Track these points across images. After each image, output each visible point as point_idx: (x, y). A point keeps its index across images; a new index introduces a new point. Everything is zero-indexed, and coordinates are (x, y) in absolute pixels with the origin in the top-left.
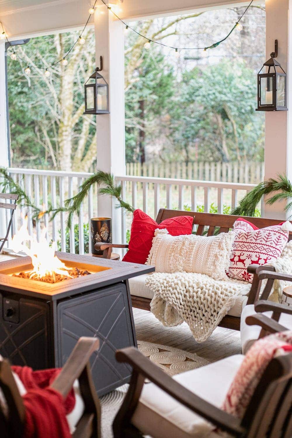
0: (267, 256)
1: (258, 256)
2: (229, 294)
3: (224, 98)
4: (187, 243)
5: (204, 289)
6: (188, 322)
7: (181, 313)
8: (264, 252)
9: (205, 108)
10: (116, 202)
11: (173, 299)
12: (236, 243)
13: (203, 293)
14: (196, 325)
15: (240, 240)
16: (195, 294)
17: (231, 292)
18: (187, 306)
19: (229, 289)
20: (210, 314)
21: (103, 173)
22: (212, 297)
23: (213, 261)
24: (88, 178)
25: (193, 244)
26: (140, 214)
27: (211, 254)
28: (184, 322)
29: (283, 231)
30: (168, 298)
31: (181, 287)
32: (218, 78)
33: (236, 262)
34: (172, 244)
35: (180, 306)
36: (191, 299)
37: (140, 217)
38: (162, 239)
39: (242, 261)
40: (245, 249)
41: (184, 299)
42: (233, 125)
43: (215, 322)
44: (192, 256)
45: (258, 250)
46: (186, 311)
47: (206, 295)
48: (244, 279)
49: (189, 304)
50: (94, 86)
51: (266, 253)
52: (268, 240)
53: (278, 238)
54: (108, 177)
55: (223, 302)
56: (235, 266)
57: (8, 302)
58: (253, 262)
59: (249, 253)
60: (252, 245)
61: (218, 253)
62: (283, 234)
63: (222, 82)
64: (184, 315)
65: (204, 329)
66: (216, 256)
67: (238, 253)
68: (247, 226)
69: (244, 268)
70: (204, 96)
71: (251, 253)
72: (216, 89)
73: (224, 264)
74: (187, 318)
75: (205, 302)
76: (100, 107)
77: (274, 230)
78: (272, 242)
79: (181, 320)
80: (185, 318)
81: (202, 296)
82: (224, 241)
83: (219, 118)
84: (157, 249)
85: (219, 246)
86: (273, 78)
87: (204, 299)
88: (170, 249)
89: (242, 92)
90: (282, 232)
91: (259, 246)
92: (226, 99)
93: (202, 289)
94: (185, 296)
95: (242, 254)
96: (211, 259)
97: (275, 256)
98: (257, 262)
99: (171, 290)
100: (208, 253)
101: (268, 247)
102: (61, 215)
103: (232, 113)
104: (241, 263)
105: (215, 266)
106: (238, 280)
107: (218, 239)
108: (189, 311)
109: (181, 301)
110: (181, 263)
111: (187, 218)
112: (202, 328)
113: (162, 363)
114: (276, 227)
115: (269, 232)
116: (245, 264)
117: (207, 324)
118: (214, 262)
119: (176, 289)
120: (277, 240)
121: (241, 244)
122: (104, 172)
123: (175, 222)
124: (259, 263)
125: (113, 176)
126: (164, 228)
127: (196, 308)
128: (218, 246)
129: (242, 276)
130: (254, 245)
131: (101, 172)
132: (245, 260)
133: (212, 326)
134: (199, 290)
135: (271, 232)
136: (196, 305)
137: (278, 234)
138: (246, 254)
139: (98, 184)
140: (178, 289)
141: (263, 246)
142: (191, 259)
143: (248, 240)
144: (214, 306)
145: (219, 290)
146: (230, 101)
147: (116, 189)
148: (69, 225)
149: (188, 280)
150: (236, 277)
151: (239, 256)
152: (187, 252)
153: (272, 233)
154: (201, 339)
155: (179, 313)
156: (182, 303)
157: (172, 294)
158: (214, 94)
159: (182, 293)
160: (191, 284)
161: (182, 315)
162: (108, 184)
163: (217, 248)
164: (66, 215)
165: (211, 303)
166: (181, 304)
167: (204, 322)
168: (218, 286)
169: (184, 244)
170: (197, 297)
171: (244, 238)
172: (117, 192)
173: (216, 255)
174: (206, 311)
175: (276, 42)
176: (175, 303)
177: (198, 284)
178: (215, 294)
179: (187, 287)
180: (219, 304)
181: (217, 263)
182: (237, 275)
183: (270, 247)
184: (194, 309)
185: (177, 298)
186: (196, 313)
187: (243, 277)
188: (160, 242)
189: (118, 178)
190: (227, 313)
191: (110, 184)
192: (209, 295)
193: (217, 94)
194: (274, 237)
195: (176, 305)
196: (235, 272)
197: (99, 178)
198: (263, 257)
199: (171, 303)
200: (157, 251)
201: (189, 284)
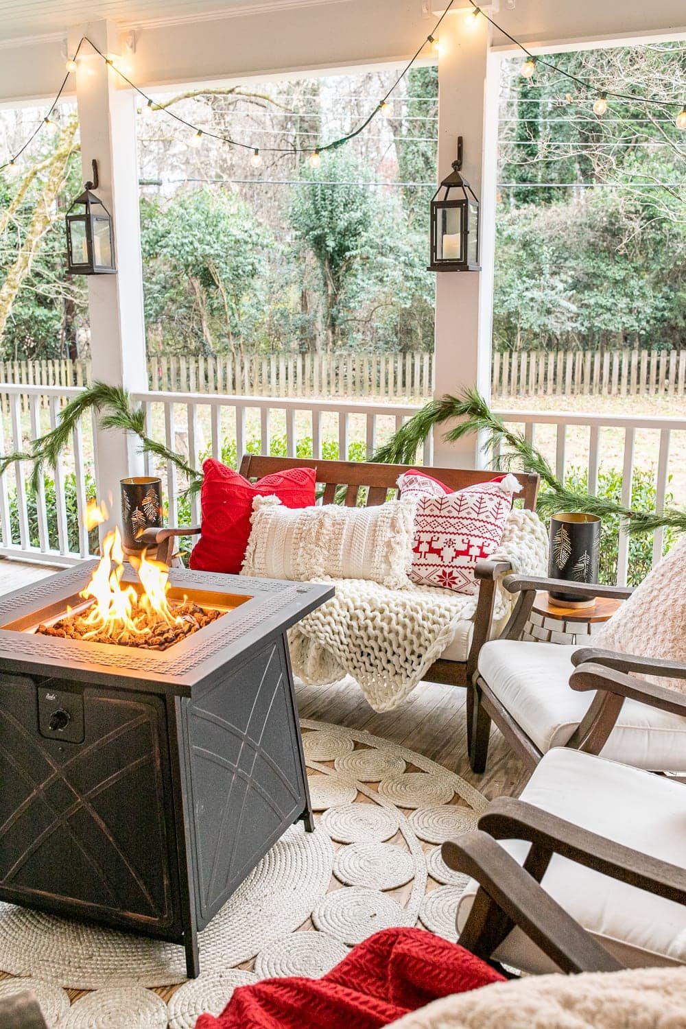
0: (482, 540)
1: (466, 541)
2: (441, 620)
3: (209, 250)
4: (328, 522)
5: (387, 612)
6: (357, 675)
7: (344, 660)
8: (476, 532)
9: (175, 268)
10: (136, 441)
11: (327, 635)
12: (420, 519)
13: (386, 620)
14: (374, 680)
15: (427, 512)
16: (369, 622)
17: (443, 616)
18: (354, 645)
19: (438, 611)
20: (402, 659)
21: (106, 388)
22: (404, 626)
23: (384, 554)
24: (74, 398)
25: (339, 524)
26: (218, 468)
27: (380, 542)
28: (348, 675)
29: (504, 493)
30: (317, 633)
31: (340, 612)
32: (198, 217)
33: (423, 554)
34: (297, 525)
35: (341, 647)
36: (362, 633)
37: (220, 475)
38: (272, 517)
39: (438, 552)
40: (439, 529)
41: (348, 632)
42: (222, 296)
43: (414, 673)
44: (342, 547)
45: (464, 531)
46: (353, 655)
47: (394, 622)
48: (441, 584)
49: (359, 642)
50: (87, 218)
51: (480, 535)
52: (481, 510)
53: (497, 506)
54: (118, 394)
55: (430, 636)
56: (422, 561)
57: (50, 697)
58: (459, 553)
59: (449, 536)
60: (453, 521)
61: (392, 540)
62: (506, 497)
63: (203, 224)
64: (350, 663)
65: (389, 686)
66: (389, 544)
67: (426, 537)
68: (431, 484)
69: (442, 564)
70: (175, 247)
71: (452, 537)
72: (194, 236)
73: (404, 558)
74: (355, 668)
75: (392, 636)
76: (98, 261)
77: (489, 492)
78: (488, 513)
79: (342, 672)
80: (351, 669)
81: (385, 625)
82: (400, 515)
83: (197, 283)
84: (266, 535)
85: (393, 526)
86: (462, 210)
87: (390, 632)
88: (294, 535)
89: (237, 241)
90: (502, 495)
91: (465, 522)
92: (212, 252)
93: (382, 611)
94: (349, 627)
95: (435, 539)
96: (381, 551)
97: (495, 539)
98: (466, 553)
99: (322, 617)
100: (373, 540)
101: (482, 524)
102: (17, 468)
103: (223, 275)
104: (435, 556)
105: (389, 564)
106: (429, 586)
107: (388, 511)
108: (358, 655)
109: (343, 637)
110: (321, 560)
111: (306, 471)
112: (385, 685)
113: (317, 760)
114: (492, 486)
115: (479, 495)
116: (442, 557)
117: (397, 677)
118: (386, 557)
119: (331, 614)
120: (496, 510)
121: (429, 519)
122: (109, 385)
123: (286, 481)
124: (470, 554)
125: (127, 394)
126: (270, 493)
127: (373, 649)
128: (391, 526)
129: (438, 579)
130: (457, 520)
131: (101, 384)
132: (442, 549)
133: (409, 682)
134: (377, 613)
135: (484, 496)
136: (372, 643)
137: (496, 500)
138: (443, 537)
139: (97, 409)
140: (335, 615)
141: (473, 521)
142: (341, 553)
143: (444, 513)
144: (412, 643)
145: (418, 613)
146: (218, 255)
147: (134, 417)
148: (35, 485)
149: (352, 595)
150: (424, 581)
151: (429, 543)
152: (330, 540)
153: (486, 497)
154: (383, 705)
155: (338, 659)
156: (345, 641)
157: (323, 625)
158: (191, 243)
159: (344, 621)
160: (358, 604)
161: (345, 663)
162: (118, 408)
163: (389, 530)
164: (27, 467)
165: (405, 638)
166: (342, 643)
167: (391, 674)
168: (413, 604)
169: (321, 525)
170: (375, 628)
171: (434, 508)
172: (138, 423)
173: (389, 542)
174: (394, 653)
175: (460, 140)
176: (331, 642)
177: (371, 602)
178: (410, 620)
179: (352, 611)
180: (422, 639)
181: (391, 558)
182: (428, 577)
183: (486, 524)
184: (369, 650)
185: (333, 631)
186: (372, 657)
187: (440, 581)
188: (270, 521)
189: (137, 397)
190: (439, 656)
191: (124, 408)
192: (398, 624)
193: (196, 244)
194: (490, 505)
195: (332, 646)
196: (423, 572)
197: (98, 397)
198: (476, 542)
199: (323, 642)
200: (265, 540)
201: (353, 603)
